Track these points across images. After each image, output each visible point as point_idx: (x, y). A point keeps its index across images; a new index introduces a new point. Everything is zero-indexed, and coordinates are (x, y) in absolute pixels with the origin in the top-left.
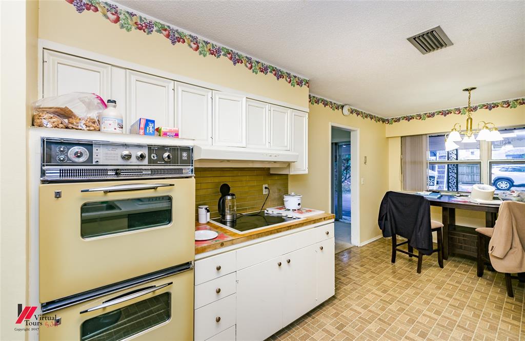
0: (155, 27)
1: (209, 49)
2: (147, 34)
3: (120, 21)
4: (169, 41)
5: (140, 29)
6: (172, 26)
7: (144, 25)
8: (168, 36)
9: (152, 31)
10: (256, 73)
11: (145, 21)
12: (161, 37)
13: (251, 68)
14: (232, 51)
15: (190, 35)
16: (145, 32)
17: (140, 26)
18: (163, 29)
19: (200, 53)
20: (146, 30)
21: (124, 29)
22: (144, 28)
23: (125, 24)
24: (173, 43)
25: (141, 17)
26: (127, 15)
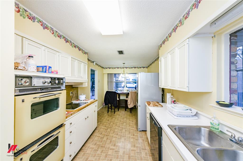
0: (36, 20)
1: (58, 35)
2: (33, 22)
3: (20, 12)
4: (42, 28)
5: (30, 19)
6: (44, 21)
7: (31, 17)
8: (42, 25)
9: (35, 21)
10: (73, 47)
11: (32, 16)
12: (39, 25)
13: (71, 45)
14: (65, 37)
15: (51, 27)
16: (32, 21)
17: (29, 17)
18: (40, 21)
19: (54, 36)
20: (32, 20)
21: (22, 17)
22: (31, 19)
23: (23, 14)
24: (44, 29)
25: (30, 13)
26: (24, 11)
